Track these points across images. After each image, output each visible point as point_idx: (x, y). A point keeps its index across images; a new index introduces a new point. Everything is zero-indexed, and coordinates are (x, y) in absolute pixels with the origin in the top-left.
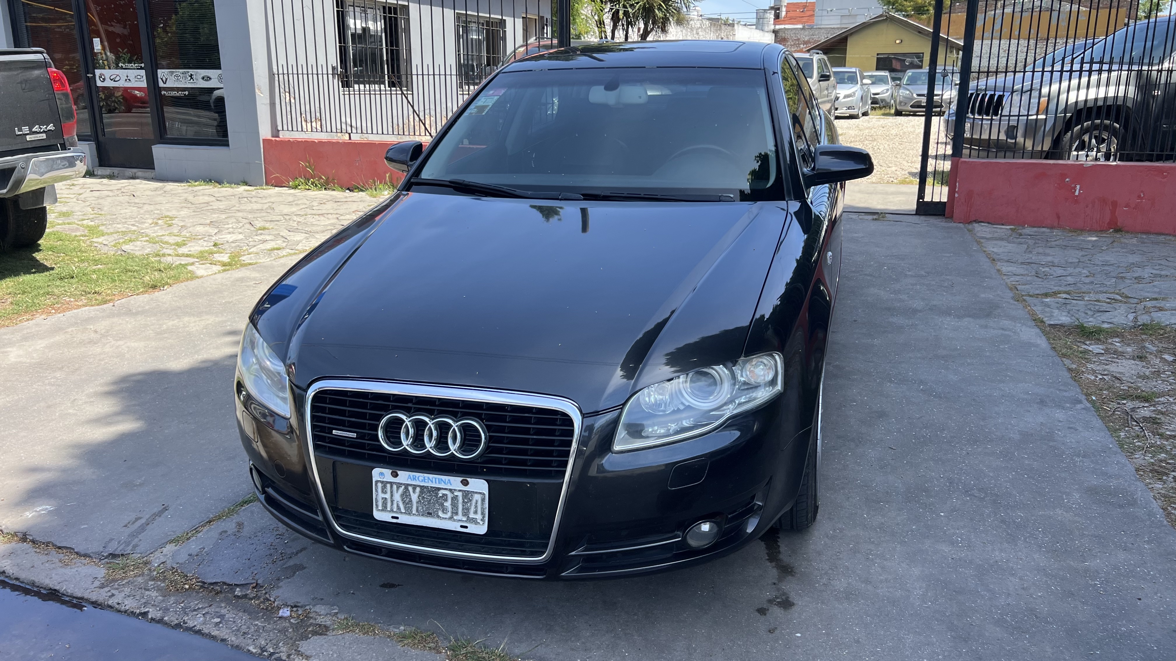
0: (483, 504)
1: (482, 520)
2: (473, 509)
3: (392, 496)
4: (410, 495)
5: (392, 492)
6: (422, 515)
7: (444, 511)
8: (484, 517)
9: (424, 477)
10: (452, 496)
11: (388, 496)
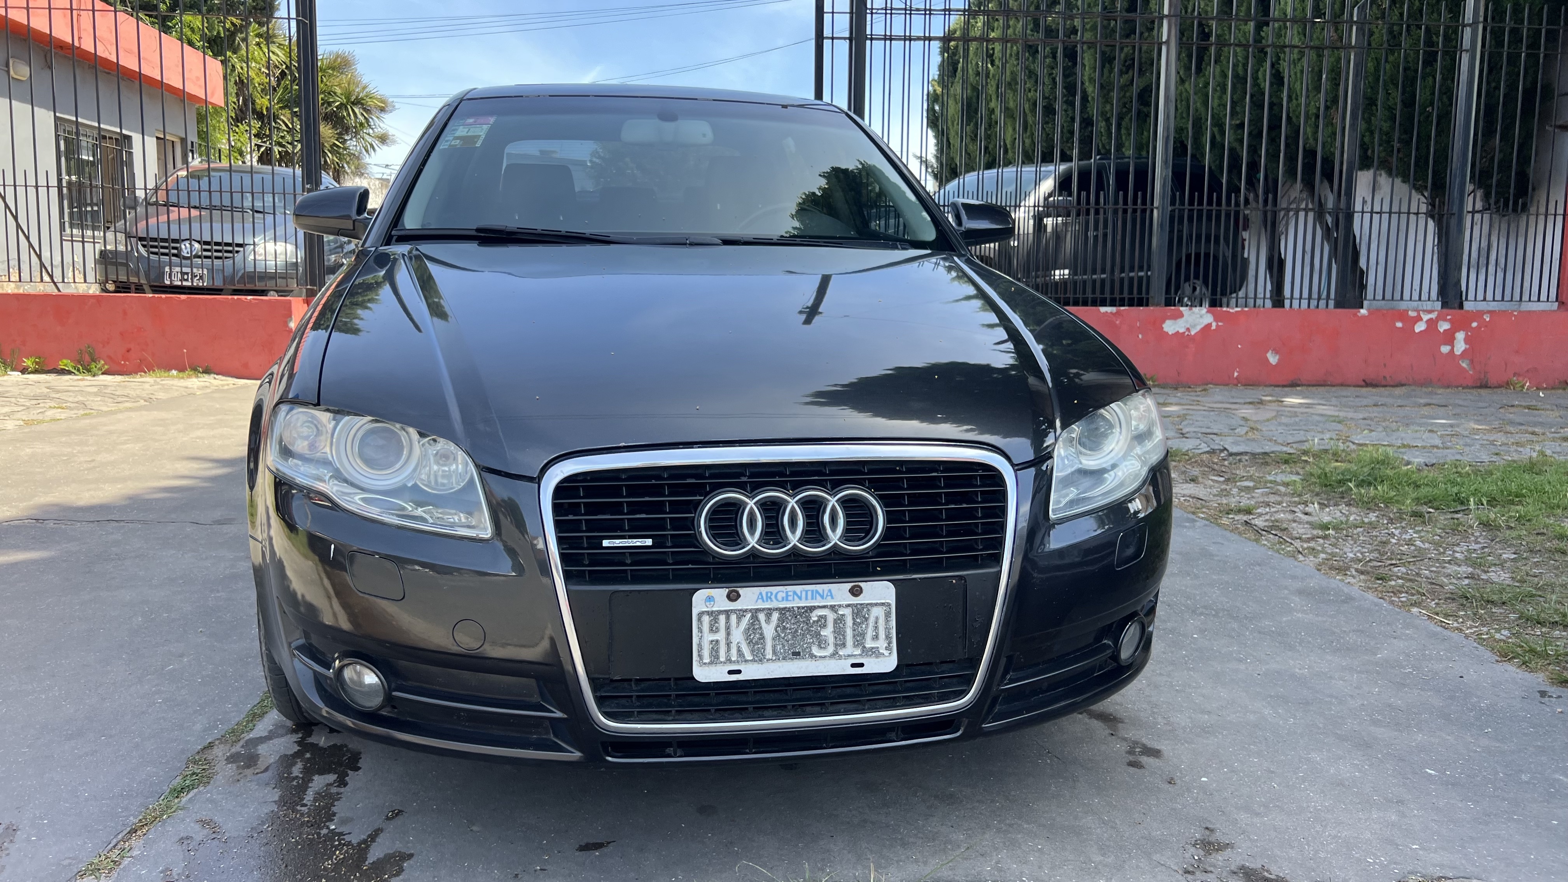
0: (887, 621)
1: (886, 648)
2: (870, 633)
3: (728, 634)
4: (761, 628)
5: (728, 628)
6: (784, 659)
7: (822, 643)
8: (890, 643)
9: (787, 592)
10: (835, 616)
11: (721, 636)
